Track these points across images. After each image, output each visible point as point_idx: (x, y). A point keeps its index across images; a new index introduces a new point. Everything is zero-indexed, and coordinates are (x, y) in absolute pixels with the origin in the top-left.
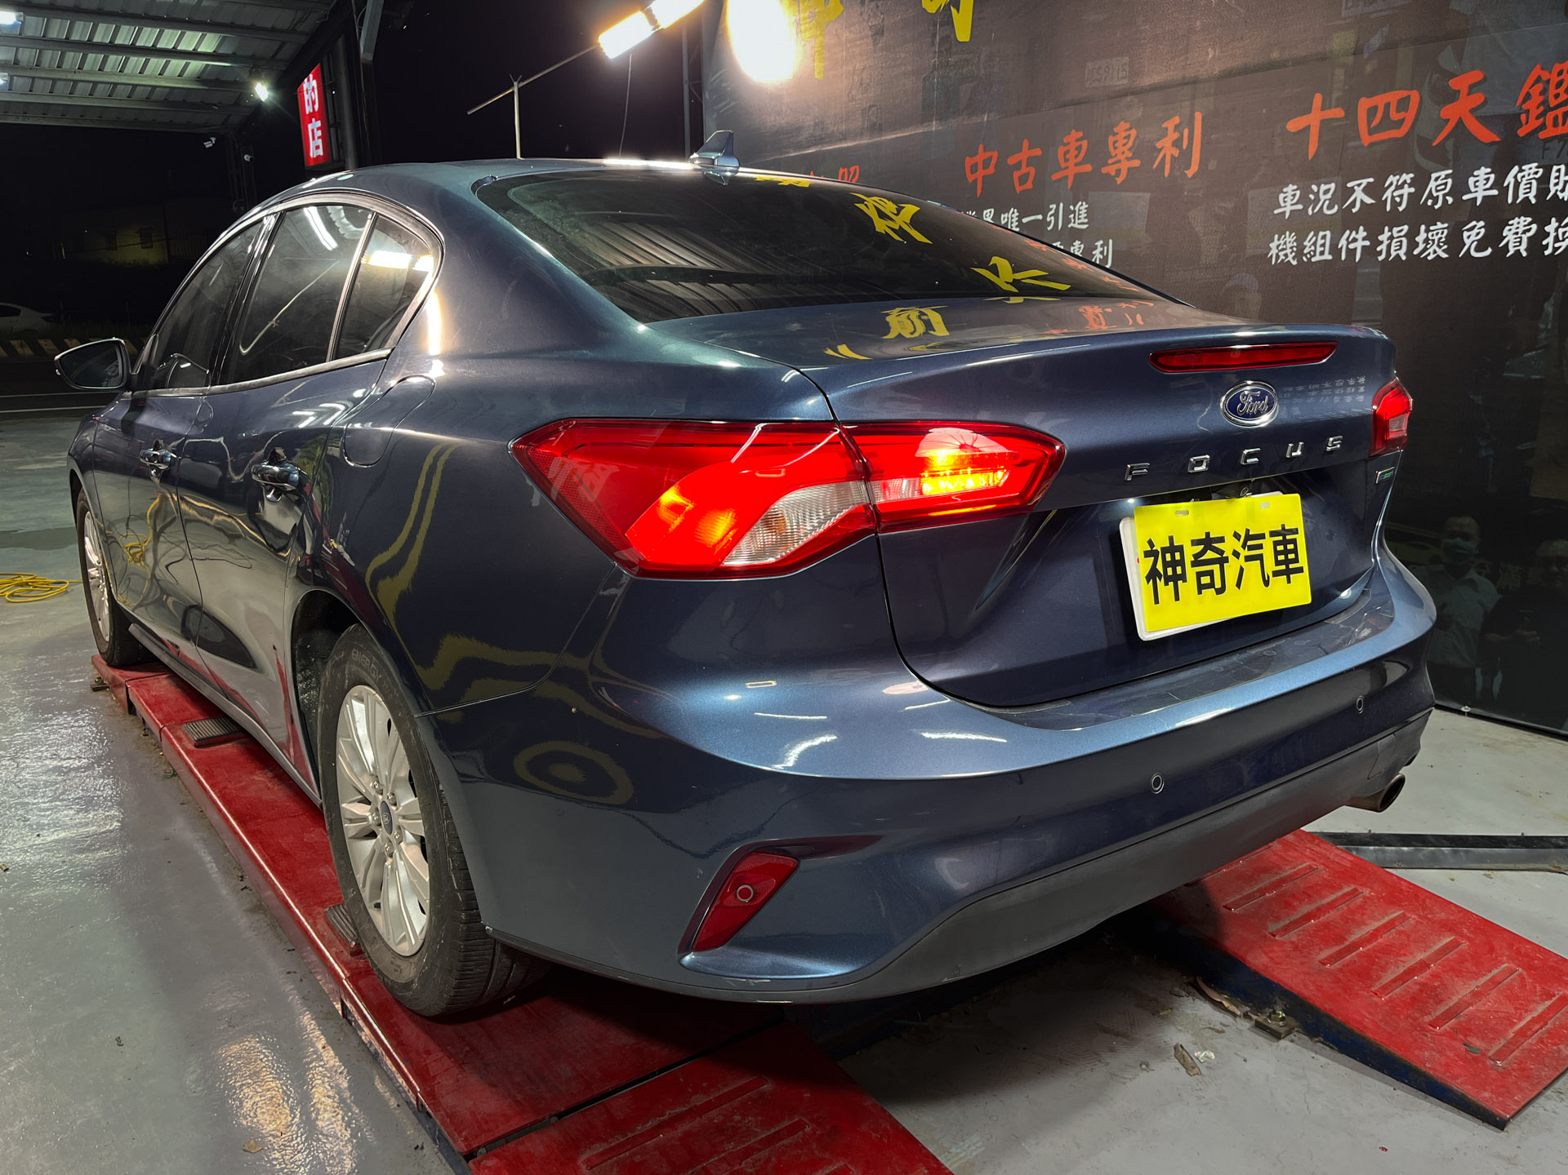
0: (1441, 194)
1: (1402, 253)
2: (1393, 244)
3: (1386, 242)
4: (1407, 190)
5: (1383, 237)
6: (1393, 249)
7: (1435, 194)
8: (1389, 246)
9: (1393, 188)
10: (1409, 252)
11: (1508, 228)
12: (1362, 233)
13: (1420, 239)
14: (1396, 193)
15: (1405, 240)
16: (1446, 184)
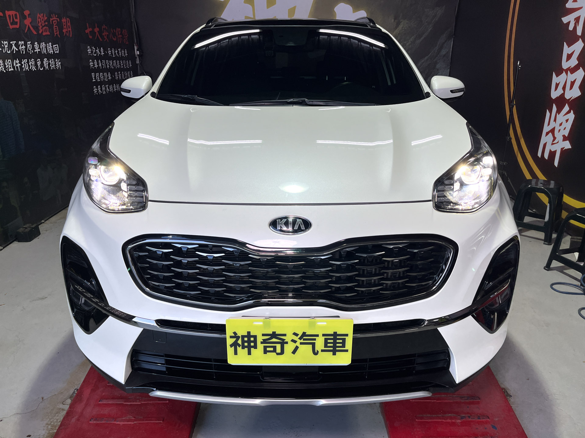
0: (30, 49)
5: (23, 63)
8: (25, 66)
10: (29, 68)
11: (44, 61)
12: (18, 61)
13: (30, 64)
14: (22, 48)
15: (27, 64)
16: (31, 46)
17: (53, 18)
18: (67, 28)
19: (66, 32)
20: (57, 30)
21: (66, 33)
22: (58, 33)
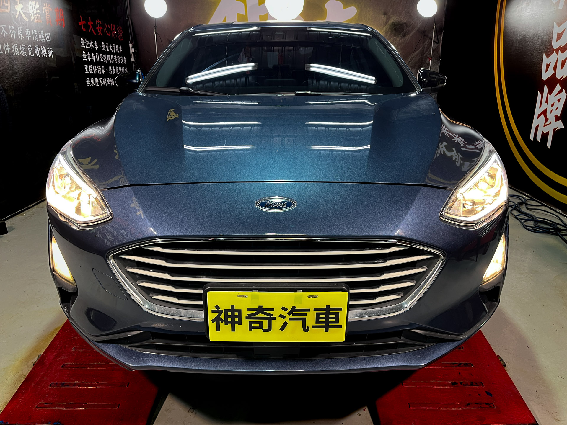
1: (18, 53)
2: (16, 50)
3: (14, 49)
4: (14, 32)
5: (13, 47)
6: (16, 52)
7: (20, 35)
9: (11, 30)
10: (19, 53)
11: (35, 48)
12: (8, 45)
13: (20, 49)
14: (12, 32)
15: (17, 48)
16: (21, 32)
17: (46, 7)
20: (49, 19)
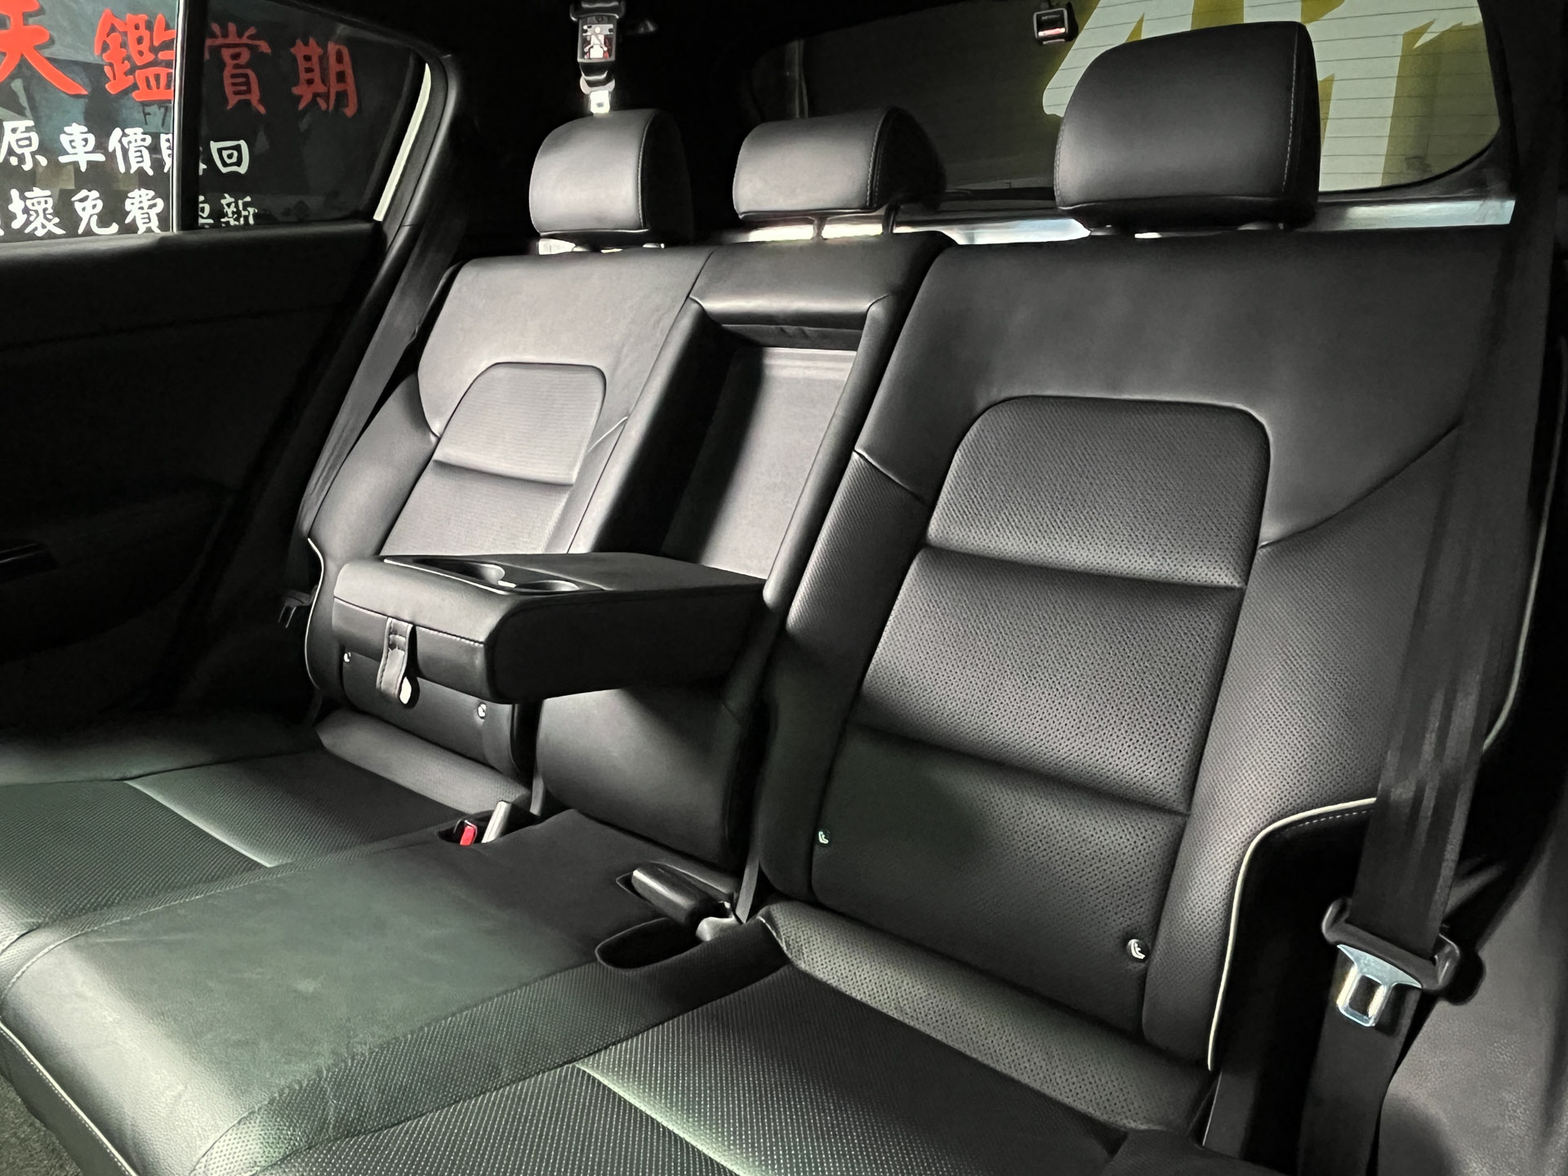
0: (27, 152)
7: (18, 151)
10: (7, 225)
11: (129, 201)
13: (16, 208)
16: (29, 139)
17: (225, 35)
18: (324, 81)
19: (316, 95)
20: (247, 83)
21: (314, 102)
22: (255, 97)
